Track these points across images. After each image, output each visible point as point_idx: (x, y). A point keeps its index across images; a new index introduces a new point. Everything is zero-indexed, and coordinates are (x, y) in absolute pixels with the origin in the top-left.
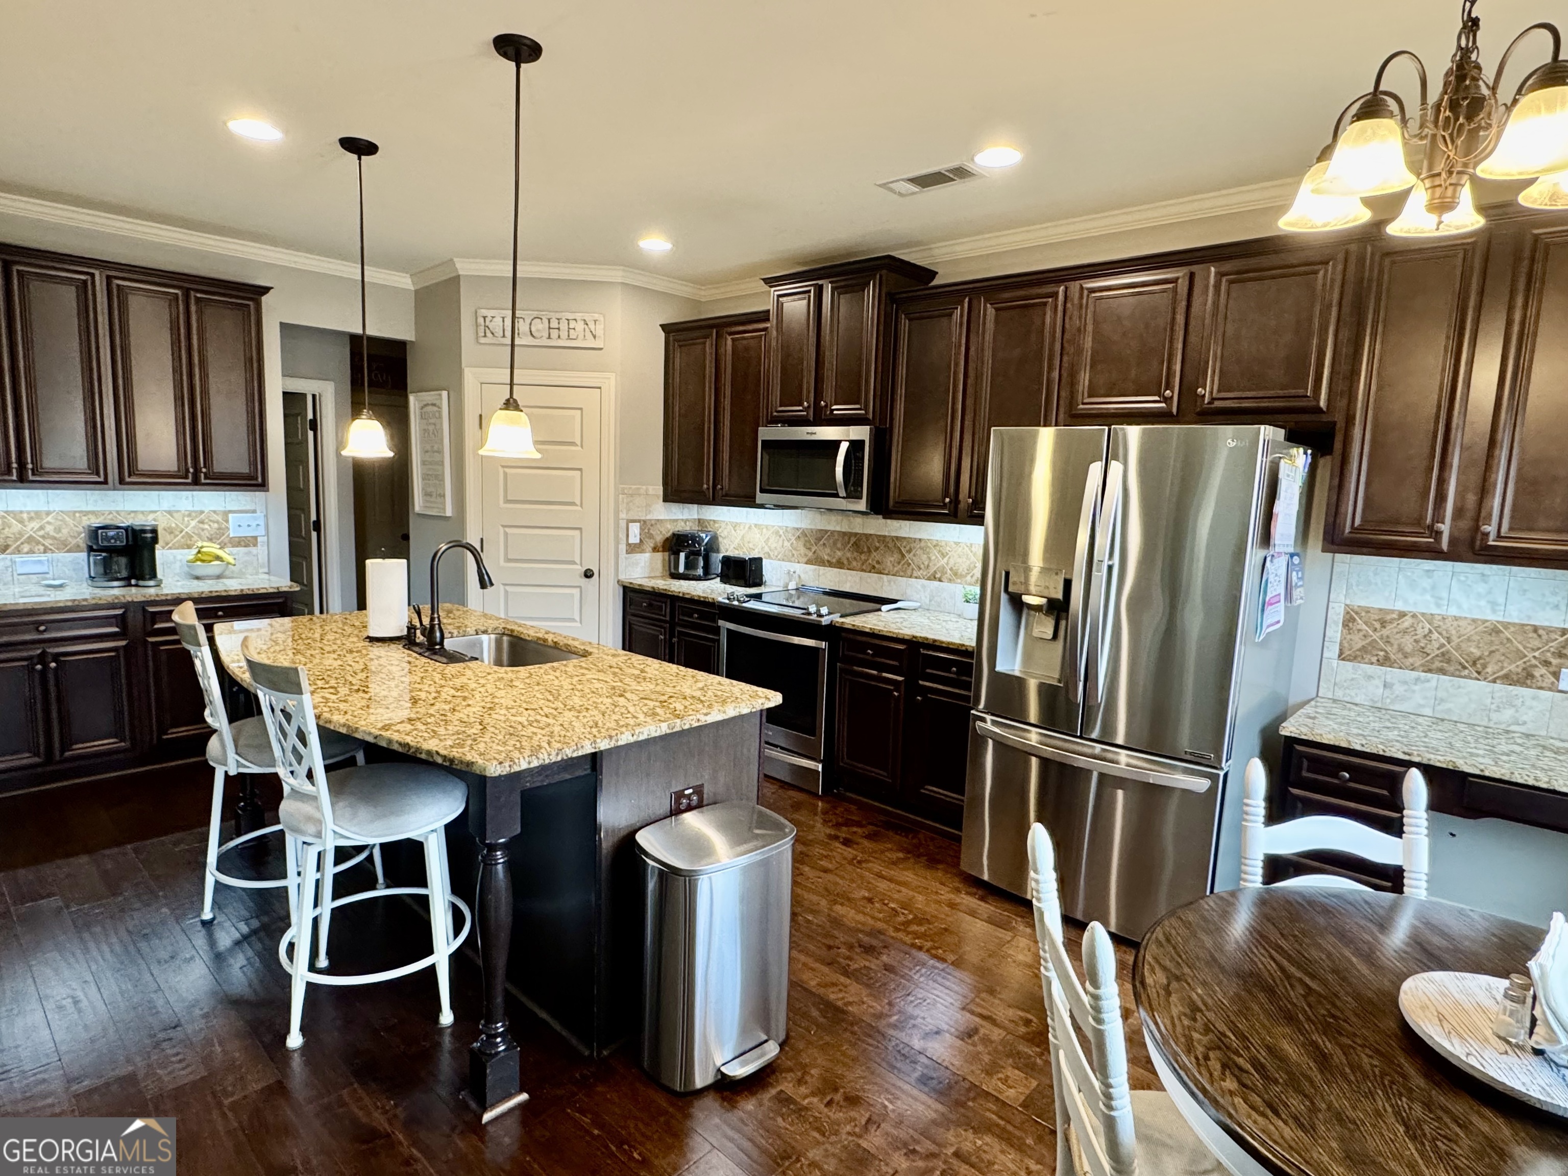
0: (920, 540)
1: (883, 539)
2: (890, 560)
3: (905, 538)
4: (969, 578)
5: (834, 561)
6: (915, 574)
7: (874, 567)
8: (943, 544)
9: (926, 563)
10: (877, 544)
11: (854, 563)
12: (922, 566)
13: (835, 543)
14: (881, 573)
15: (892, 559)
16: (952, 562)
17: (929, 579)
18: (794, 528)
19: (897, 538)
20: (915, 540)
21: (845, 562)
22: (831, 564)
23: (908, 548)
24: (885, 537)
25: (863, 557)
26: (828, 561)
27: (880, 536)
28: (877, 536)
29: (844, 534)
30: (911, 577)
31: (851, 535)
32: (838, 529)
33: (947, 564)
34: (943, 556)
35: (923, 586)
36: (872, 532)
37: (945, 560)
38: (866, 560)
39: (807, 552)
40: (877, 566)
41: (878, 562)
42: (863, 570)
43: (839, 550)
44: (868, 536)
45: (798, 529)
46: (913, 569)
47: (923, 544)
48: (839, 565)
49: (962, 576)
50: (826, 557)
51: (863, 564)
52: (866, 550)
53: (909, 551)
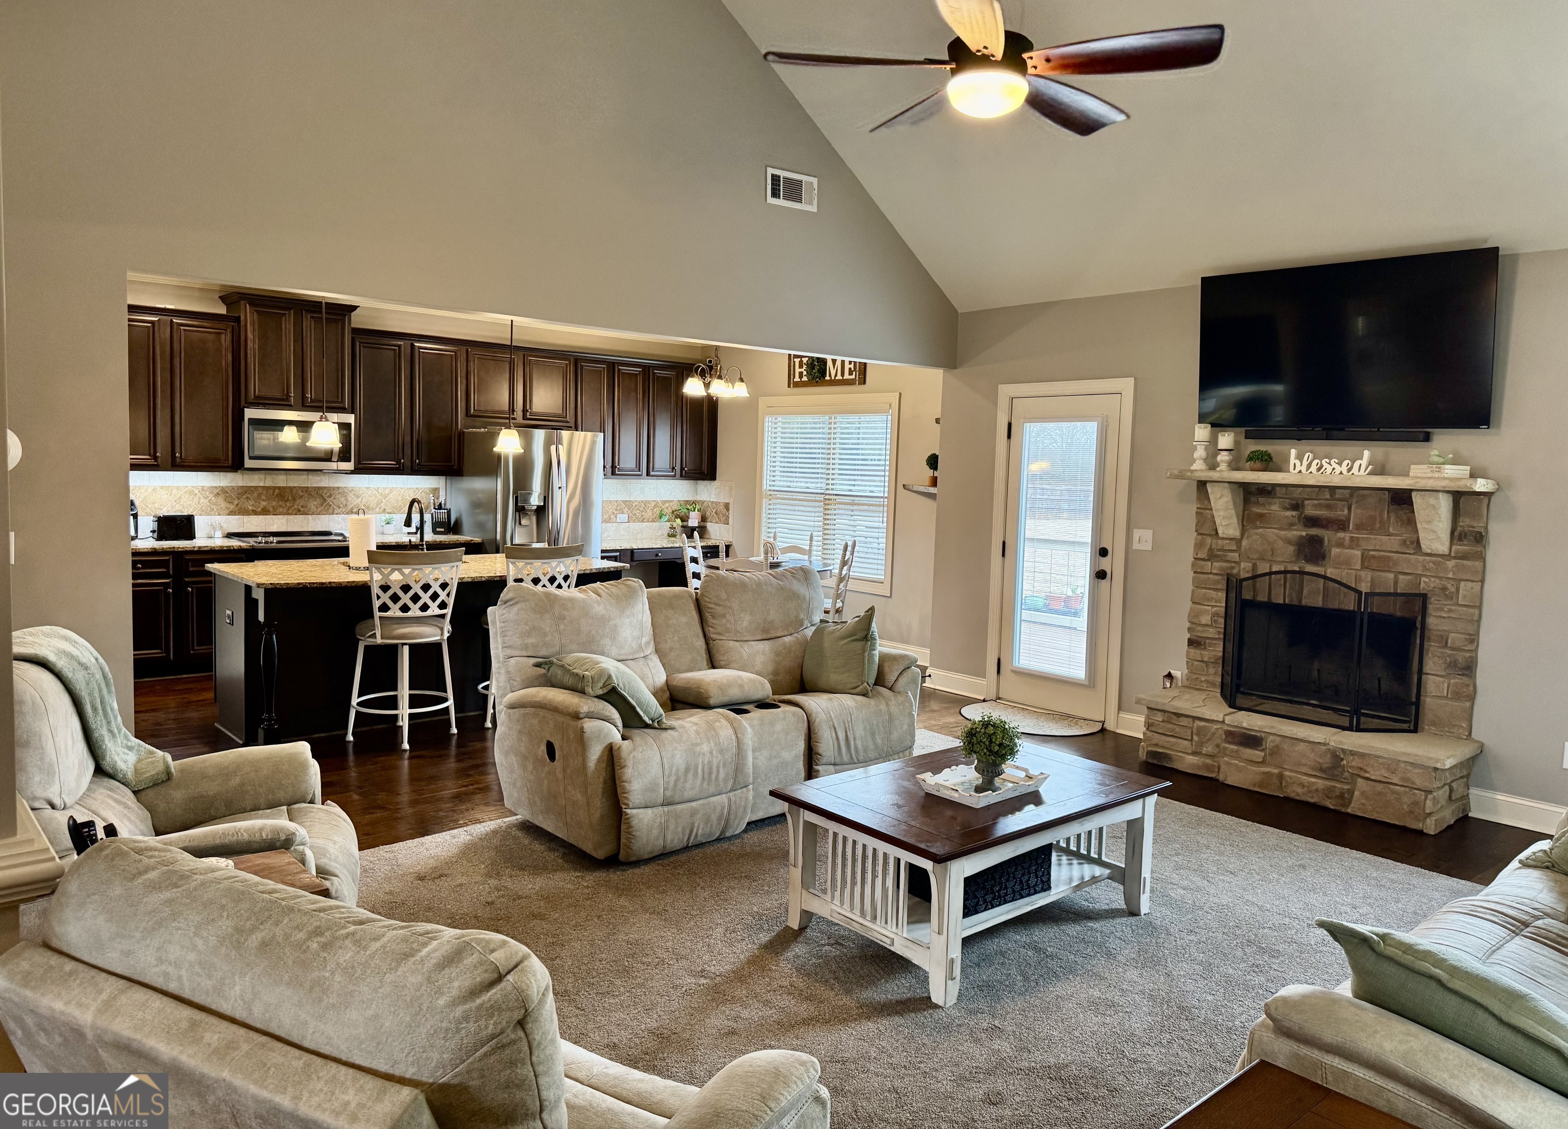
0: (338, 488)
1: (306, 489)
2: (313, 504)
3: (325, 487)
4: (378, 509)
5: (259, 509)
6: (336, 512)
7: (299, 510)
8: (357, 489)
9: (345, 503)
10: (302, 494)
11: (281, 510)
12: (341, 506)
13: (259, 496)
14: (306, 514)
15: (315, 503)
16: (364, 500)
17: (348, 513)
18: (212, 487)
19: (319, 488)
20: (334, 488)
21: (271, 510)
22: (255, 513)
23: (328, 494)
24: (307, 487)
25: (288, 504)
26: (253, 510)
27: (303, 487)
28: (300, 487)
29: (268, 488)
30: (333, 514)
31: (274, 488)
32: (262, 484)
33: (361, 502)
34: (358, 497)
35: (344, 519)
36: (296, 485)
37: (359, 500)
38: (291, 507)
39: (228, 505)
40: (302, 509)
41: (303, 507)
42: (288, 514)
43: (264, 501)
44: (291, 489)
45: (216, 487)
46: (334, 509)
47: (341, 491)
48: (265, 512)
49: (373, 509)
50: (250, 508)
51: (289, 509)
52: (290, 498)
53: (330, 496)
